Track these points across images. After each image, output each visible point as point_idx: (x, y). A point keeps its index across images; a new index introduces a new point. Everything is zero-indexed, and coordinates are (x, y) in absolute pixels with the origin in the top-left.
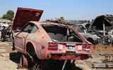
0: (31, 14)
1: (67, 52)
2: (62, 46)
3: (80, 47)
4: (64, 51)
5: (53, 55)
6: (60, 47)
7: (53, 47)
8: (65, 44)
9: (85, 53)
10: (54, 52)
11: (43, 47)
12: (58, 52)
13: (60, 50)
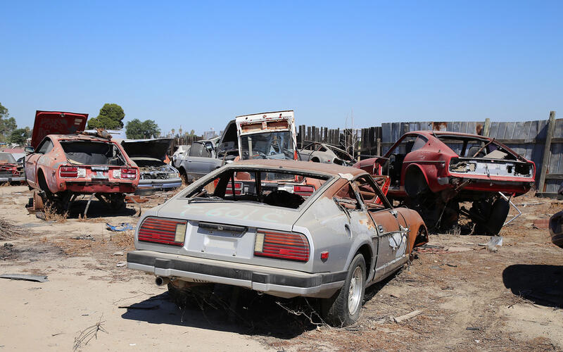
0: (65, 122)
1: (93, 179)
2: (84, 170)
3: (117, 173)
4: (89, 179)
5: (68, 184)
6: (82, 172)
7: (70, 171)
8: (90, 168)
9: (127, 181)
10: (70, 179)
11: (54, 174)
12: (77, 179)
13: (81, 177)
